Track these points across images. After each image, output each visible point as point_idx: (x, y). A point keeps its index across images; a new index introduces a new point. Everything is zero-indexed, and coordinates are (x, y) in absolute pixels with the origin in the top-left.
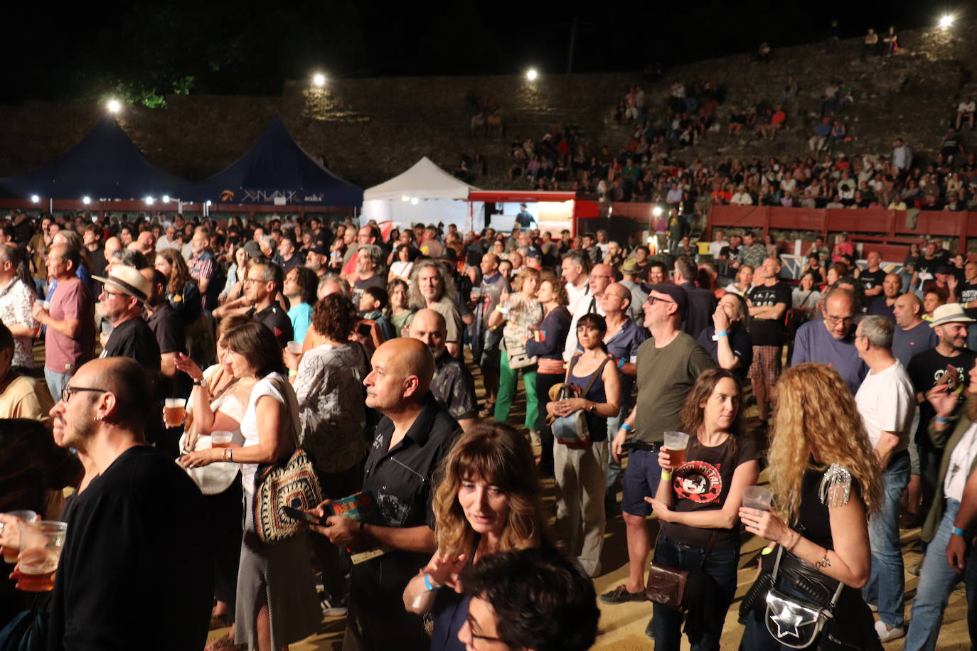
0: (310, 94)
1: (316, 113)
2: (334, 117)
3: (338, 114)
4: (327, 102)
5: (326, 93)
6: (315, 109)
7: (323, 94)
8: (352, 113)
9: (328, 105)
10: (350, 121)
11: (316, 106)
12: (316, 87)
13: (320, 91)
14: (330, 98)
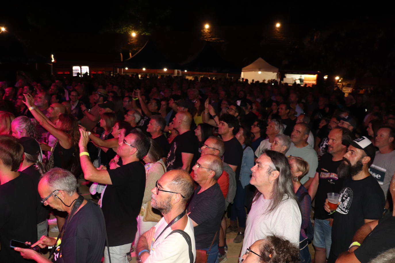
0: (204, 31)
1: (206, 38)
2: (212, 40)
3: (213, 39)
4: (209, 34)
5: (209, 31)
6: (205, 37)
7: (208, 32)
8: (218, 39)
9: (209, 36)
10: (218, 41)
11: (205, 36)
12: (205, 29)
13: (207, 30)
14: (210, 33)
